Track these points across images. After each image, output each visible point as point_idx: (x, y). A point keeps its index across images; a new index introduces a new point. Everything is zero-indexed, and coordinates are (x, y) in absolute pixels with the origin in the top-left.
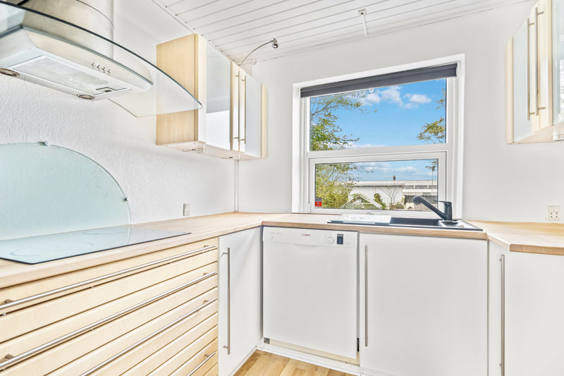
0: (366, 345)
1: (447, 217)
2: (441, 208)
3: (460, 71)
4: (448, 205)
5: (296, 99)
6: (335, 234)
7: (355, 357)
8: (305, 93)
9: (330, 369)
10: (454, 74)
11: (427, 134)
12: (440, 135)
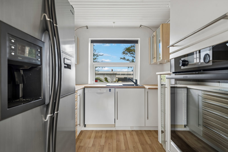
0: (117, 119)
1: (136, 83)
2: (134, 81)
3: (139, 42)
4: (136, 80)
5: (90, 44)
6: (108, 89)
7: (114, 124)
8: (93, 42)
9: (107, 130)
10: (137, 43)
11: (126, 52)
12: (131, 53)
